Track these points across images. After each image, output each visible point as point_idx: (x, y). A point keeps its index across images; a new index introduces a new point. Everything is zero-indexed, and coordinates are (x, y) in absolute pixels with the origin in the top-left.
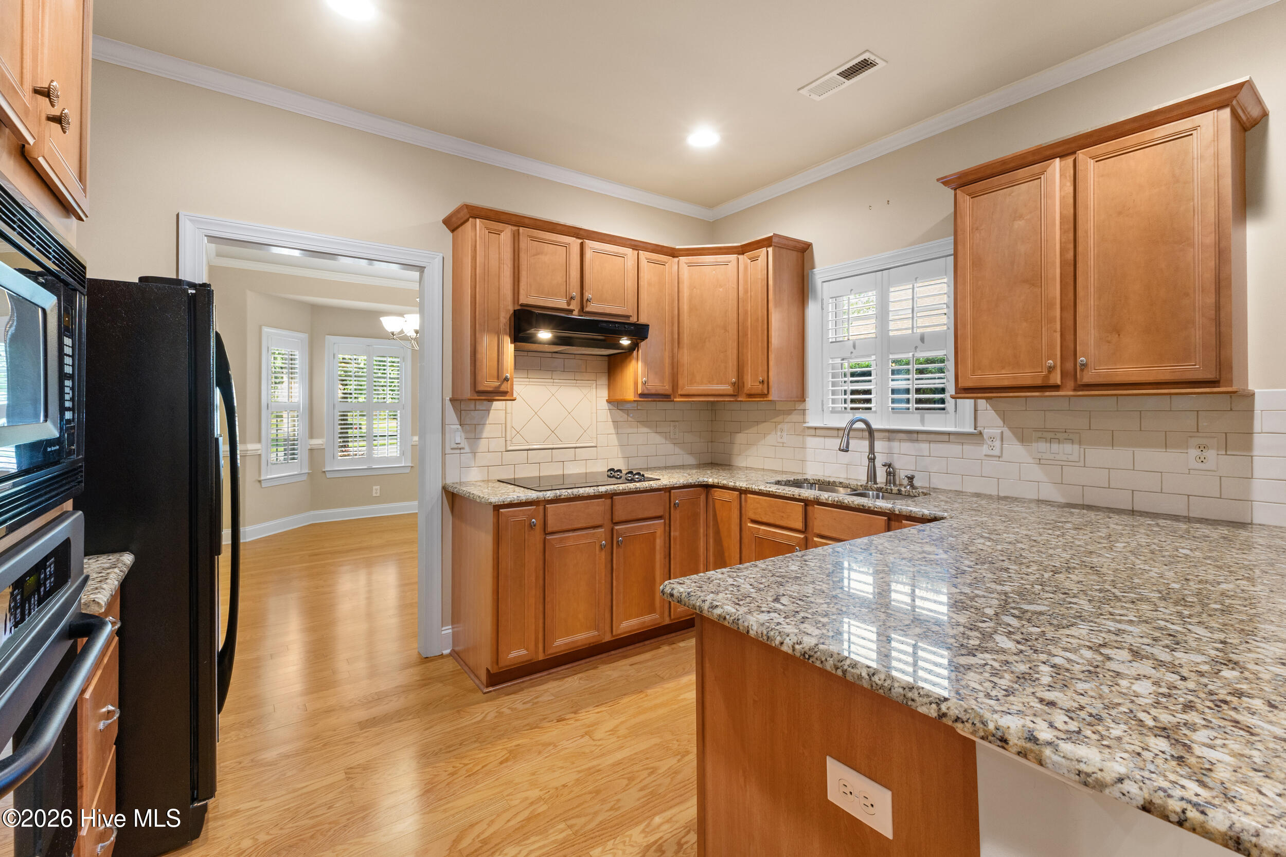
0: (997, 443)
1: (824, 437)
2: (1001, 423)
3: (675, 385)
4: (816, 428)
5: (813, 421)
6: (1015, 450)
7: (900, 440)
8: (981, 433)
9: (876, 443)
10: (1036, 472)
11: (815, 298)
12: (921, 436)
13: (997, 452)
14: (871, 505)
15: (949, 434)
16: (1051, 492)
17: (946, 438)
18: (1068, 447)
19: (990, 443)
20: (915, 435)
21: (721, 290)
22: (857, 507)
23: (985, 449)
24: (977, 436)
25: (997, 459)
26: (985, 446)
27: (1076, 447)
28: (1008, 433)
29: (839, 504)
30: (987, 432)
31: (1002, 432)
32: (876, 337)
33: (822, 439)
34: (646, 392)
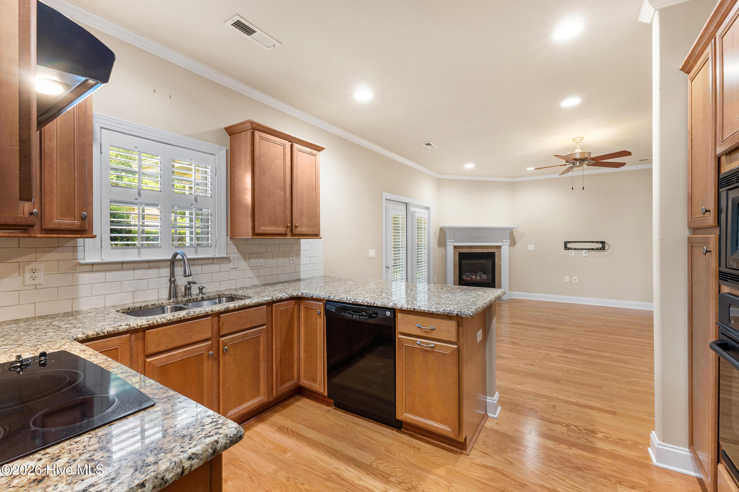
0: (236, 261)
1: (105, 271)
2: (237, 251)
4: (92, 264)
5: (86, 258)
6: (243, 264)
8: (229, 258)
10: (250, 273)
12: (196, 262)
13: (236, 266)
14: (262, 301)
15: (213, 259)
17: (211, 261)
18: (262, 261)
19: (233, 262)
22: (255, 304)
23: (231, 265)
24: (226, 260)
25: (236, 270)
27: (263, 260)
28: (240, 256)
29: (243, 306)
30: (231, 256)
31: (238, 256)
33: (103, 273)
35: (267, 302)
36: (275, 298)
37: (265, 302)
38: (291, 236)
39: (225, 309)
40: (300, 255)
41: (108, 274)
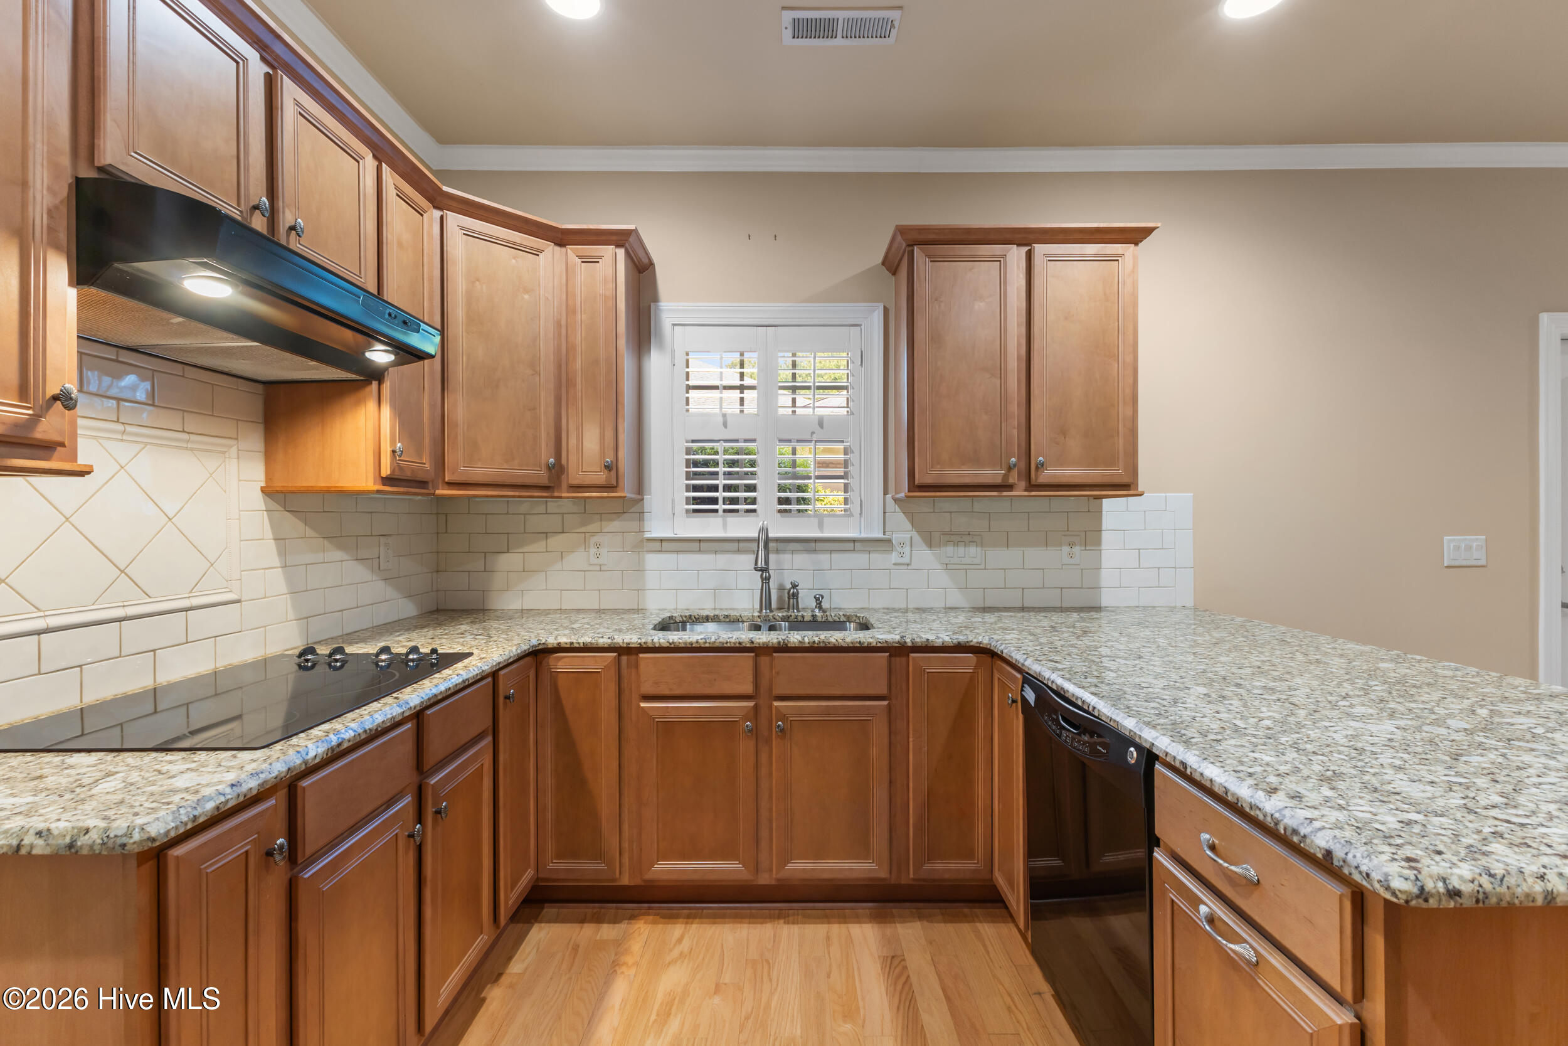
0: (907, 549)
1: (678, 552)
2: (909, 526)
3: (440, 462)
4: (661, 540)
5: (656, 529)
6: (925, 556)
7: (793, 552)
8: (889, 541)
9: (770, 556)
10: (942, 578)
11: (661, 346)
12: (819, 545)
13: (906, 560)
14: (871, 640)
15: (854, 541)
16: (956, 598)
17: (850, 546)
18: (973, 550)
19: (899, 549)
20: (813, 544)
21: (526, 297)
22: (851, 645)
23: (894, 557)
24: (884, 543)
25: (906, 567)
26: (894, 554)
27: (979, 549)
28: (917, 538)
29: (822, 645)
30: (896, 537)
31: (911, 537)
32: (757, 415)
33: (674, 556)
34: (398, 474)
35: (885, 645)
36: (908, 640)
37: (879, 645)
38: (1026, 490)
39: (779, 643)
40: (1098, 542)
41: (681, 556)
